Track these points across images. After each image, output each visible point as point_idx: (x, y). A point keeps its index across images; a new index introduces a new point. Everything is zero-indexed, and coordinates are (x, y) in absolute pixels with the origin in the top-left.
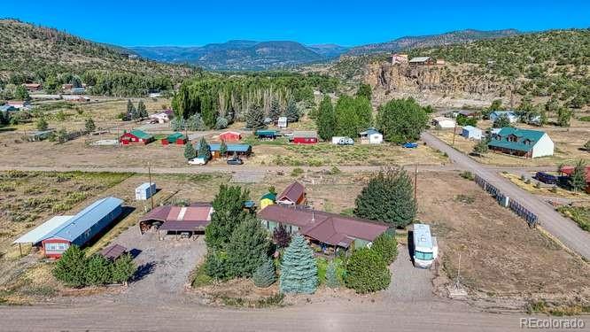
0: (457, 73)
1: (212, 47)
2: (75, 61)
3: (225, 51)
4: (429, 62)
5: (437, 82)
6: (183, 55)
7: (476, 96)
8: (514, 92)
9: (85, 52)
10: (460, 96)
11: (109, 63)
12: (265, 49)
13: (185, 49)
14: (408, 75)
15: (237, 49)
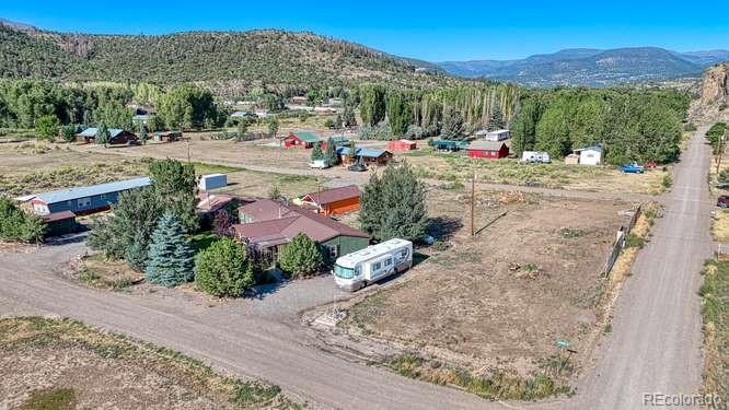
1: (537, 59)
6: (500, 70)
9: (368, 65)
11: (389, 77)
12: (610, 60)
13: (503, 62)
15: (569, 61)
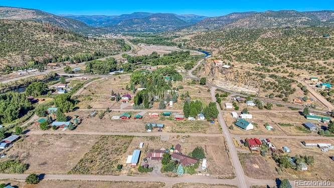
0: (241, 74)
1: (124, 16)
2: (66, 45)
3: (132, 20)
4: (230, 68)
5: (233, 78)
6: (108, 21)
7: (247, 86)
8: (261, 87)
10: (241, 86)
12: (154, 19)
14: (222, 72)
